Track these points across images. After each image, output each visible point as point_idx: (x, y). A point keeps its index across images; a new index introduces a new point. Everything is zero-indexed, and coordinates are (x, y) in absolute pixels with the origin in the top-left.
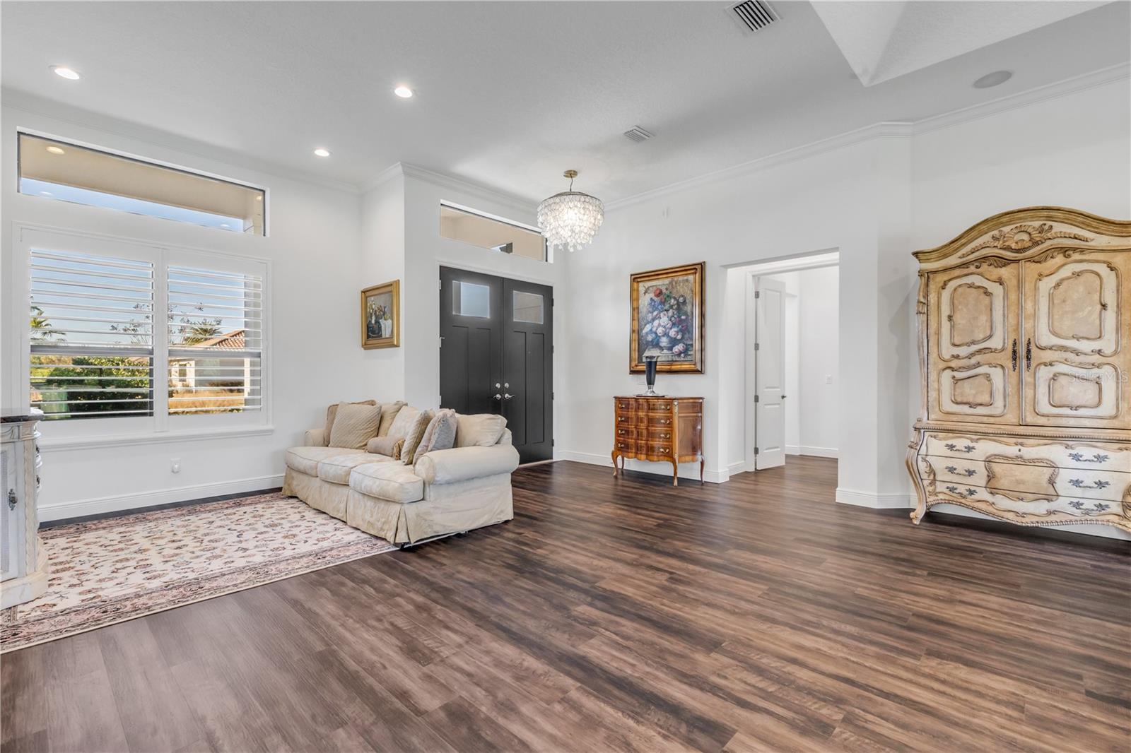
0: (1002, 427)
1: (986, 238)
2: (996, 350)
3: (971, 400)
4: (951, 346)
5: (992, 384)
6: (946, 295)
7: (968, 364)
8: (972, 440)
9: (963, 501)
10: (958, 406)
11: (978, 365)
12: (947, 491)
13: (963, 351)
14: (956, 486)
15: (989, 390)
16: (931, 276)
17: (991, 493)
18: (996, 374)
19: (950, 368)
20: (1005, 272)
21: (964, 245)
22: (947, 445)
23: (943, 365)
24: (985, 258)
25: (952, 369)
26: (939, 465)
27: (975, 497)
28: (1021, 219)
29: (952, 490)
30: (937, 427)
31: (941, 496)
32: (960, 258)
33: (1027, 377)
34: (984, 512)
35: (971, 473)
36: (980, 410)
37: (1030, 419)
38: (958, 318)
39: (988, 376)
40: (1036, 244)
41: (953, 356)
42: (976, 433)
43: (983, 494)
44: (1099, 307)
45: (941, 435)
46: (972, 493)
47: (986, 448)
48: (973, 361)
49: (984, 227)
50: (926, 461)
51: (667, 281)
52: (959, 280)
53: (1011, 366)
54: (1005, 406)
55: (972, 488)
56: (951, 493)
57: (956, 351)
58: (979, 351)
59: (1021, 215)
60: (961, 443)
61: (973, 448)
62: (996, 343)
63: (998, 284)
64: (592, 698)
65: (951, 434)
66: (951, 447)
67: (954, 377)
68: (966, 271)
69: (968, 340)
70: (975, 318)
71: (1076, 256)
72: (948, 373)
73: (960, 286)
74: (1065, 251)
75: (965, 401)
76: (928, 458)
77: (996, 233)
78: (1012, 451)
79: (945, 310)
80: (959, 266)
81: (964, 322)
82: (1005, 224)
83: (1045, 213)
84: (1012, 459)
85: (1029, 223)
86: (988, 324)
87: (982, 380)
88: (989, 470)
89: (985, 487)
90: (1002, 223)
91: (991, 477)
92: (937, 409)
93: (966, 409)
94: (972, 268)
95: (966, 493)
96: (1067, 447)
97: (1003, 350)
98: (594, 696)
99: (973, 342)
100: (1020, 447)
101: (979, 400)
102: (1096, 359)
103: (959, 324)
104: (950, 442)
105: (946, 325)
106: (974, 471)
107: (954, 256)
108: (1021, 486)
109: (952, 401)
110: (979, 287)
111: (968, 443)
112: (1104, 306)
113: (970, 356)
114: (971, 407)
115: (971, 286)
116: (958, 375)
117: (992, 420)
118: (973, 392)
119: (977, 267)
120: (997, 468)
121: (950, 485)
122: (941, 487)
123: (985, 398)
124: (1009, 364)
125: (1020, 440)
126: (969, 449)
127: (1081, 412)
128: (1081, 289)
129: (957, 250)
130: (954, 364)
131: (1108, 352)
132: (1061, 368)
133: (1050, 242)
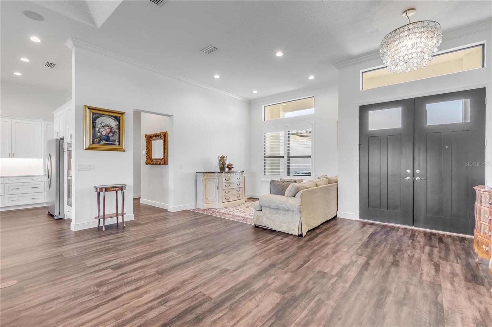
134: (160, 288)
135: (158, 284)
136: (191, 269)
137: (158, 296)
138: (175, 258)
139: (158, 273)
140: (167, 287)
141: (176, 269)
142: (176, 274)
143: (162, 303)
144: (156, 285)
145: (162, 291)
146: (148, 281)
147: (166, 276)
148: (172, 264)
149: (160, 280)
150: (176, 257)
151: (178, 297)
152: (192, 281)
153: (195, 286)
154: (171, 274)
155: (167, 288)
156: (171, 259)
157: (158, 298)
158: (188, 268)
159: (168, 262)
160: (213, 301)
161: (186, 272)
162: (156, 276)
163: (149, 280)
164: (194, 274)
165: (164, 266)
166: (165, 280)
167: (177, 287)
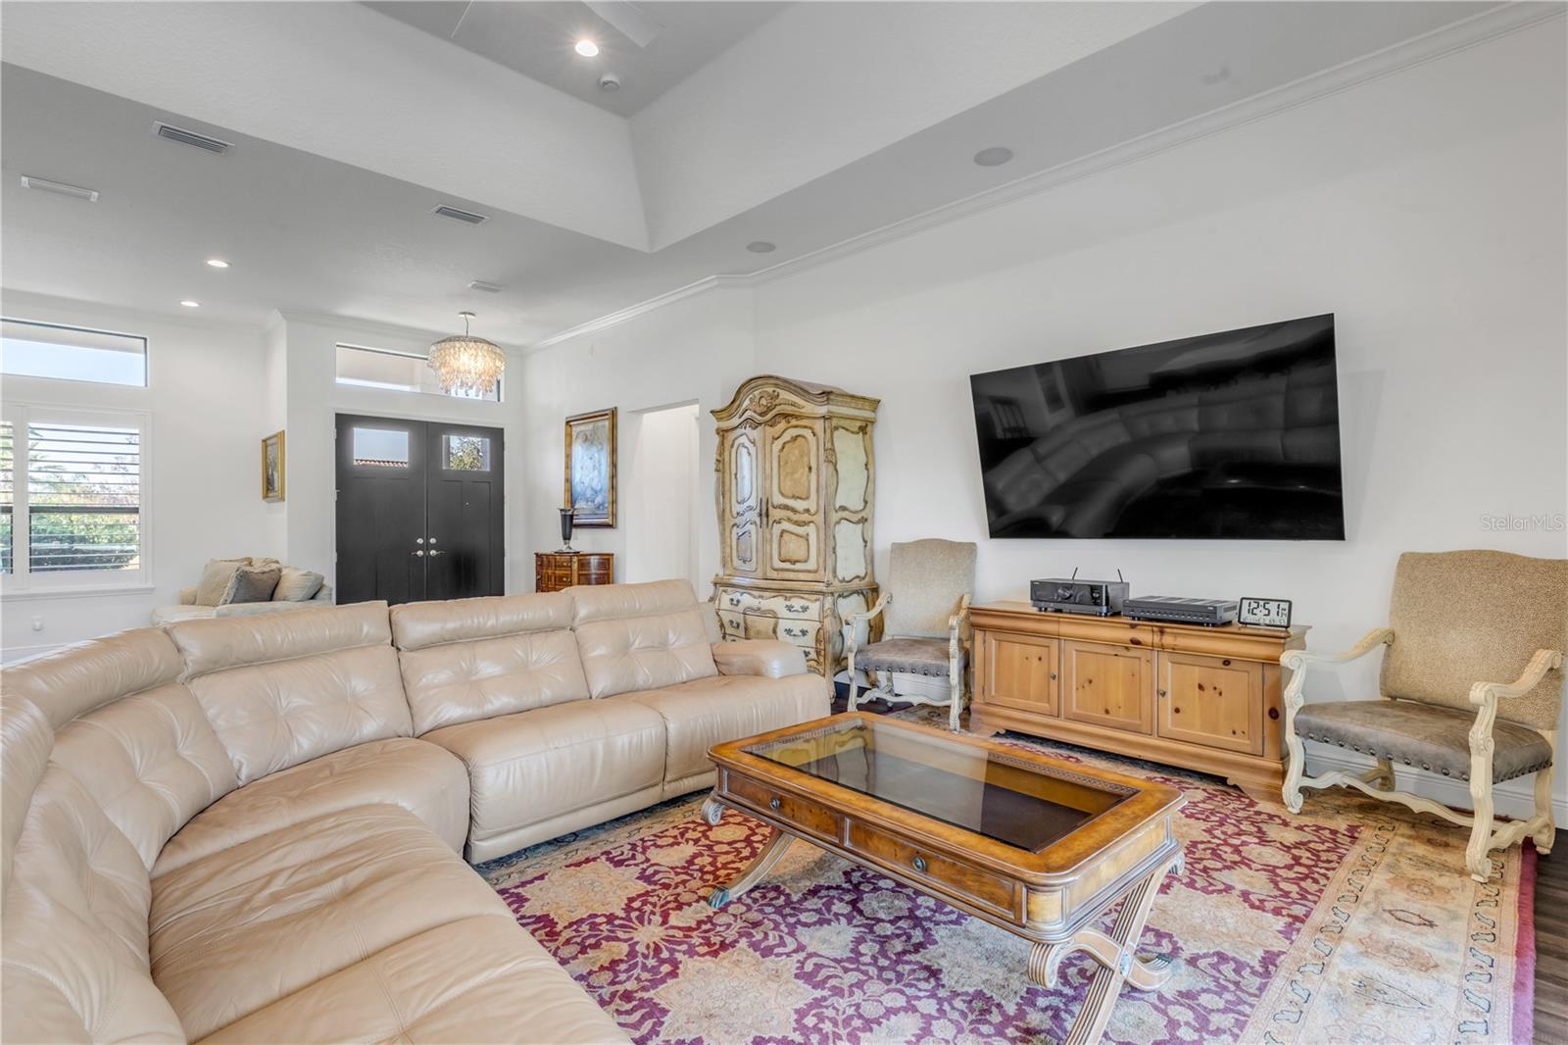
1: (748, 401)
2: (752, 508)
3: (744, 555)
4: (736, 503)
5: (751, 541)
6: (733, 453)
8: (741, 594)
10: (739, 562)
11: (746, 521)
13: (741, 508)
15: (750, 546)
18: (753, 530)
19: (735, 524)
20: (756, 433)
22: (730, 600)
23: (732, 522)
24: (747, 420)
25: (737, 525)
26: (726, 618)
28: (762, 385)
33: (767, 534)
36: (747, 566)
38: (739, 476)
39: (750, 533)
40: (770, 409)
41: (737, 513)
42: (742, 587)
44: (807, 469)
47: (745, 601)
48: (745, 518)
50: (718, 615)
51: (590, 426)
52: (739, 439)
53: (759, 523)
54: (757, 561)
57: (738, 508)
58: (747, 508)
59: (760, 382)
60: (736, 597)
61: (740, 601)
62: (753, 501)
63: (753, 446)
65: (733, 589)
66: (732, 601)
67: (738, 534)
68: (741, 431)
69: (743, 498)
70: (745, 477)
71: (794, 422)
72: (735, 529)
74: (786, 416)
76: (720, 613)
77: (751, 396)
79: (734, 468)
80: (738, 426)
82: (755, 389)
83: (772, 381)
84: (755, 610)
85: (765, 390)
86: (750, 483)
87: (748, 536)
88: (745, 622)
90: (752, 387)
91: (746, 628)
92: (730, 565)
93: (742, 564)
94: (743, 429)
96: (786, 598)
97: (756, 507)
99: (745, 500)
100: (760, 600)
101: (747, 556)
102: (805, 517)
103: (739, 482)
104: (732, 596)
105: (734, 483)
106: (739, 623)
109: (737, 557)
110: (746, 447)
111: (739, 597)
112: (810, 468)
113: (743, 514)
114: (744, 562)
115: (743, 446)
116: (739, 532)
117: (752, 575)
118: (744, 547)
119: (745, 428)
120: (749, 618)
124: (758, 521)
125: (762, 593)
126: (738, 603)
127: (798, 566)
128: (797, 452)
130: (738, 521)
131: (813, 511)
132: (786, 525)
133: (778, 408)
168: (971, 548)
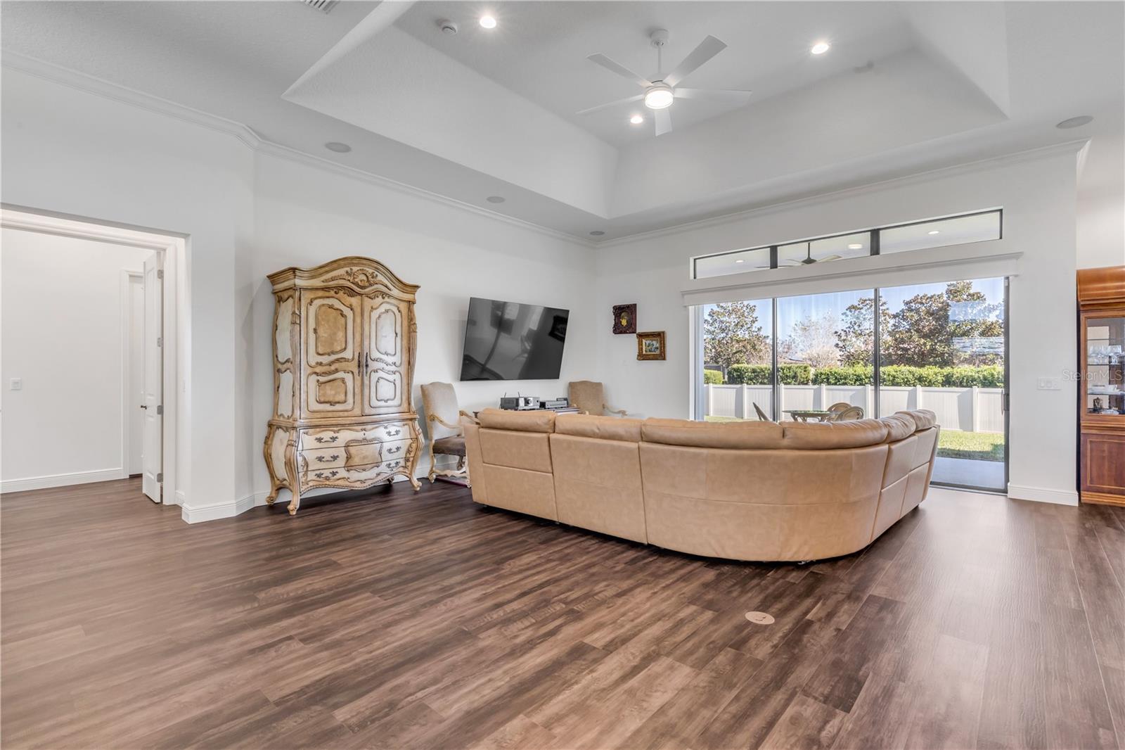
0: (353, 418)
1: (342, 272)
2: (348, 359)
3: (331, 399)
4: (315, 355)
5: (346, 386)
6: (312, 310)
7: (329, 370)
8: (335, 432)
9: (327, 483)
10: (320, 405)
11: (337, 371)
12: (315, 478)
13: (326, 359)
14: (322, 472)
15: (344, 391)
16: (302, 292)
17: (348, 471)
18: (348, 377)
19: (316, 373)
20: (355, 301)
21: (327, 272)
22: (316, 439)
23: (310, 370)
24: (343, 287)
25: (317, 374)
26: (311, 456)
27: (338, 476)
28: (363, 264)
29: (319, 476)
30: (309, 424)
31: (311, 484)
32: (323, 282)
33: (366, 379)
34: (342, 487)
35: (335, 458)
36: (338, 407)
37: (368, 411)
38: (321, 331)
39: (343, 380)
40: (371, 285)
41: (317, 363)
42: (337, 425)
43: (342, 473)
44: (395, 334)
45: (311, 431)
46: (334, 474)
47: (345, 436)
48: (333, 368)
49: (342, 263)
50: (302, 456)
52: (321, 300)
53: (357, 372)
54: (354, 402)
55: (335, 470)
56: (318, 479)
57: (320, 359)
58: (338, 360)
59: (364, 262)
60: (327, 435)
61: (336, 438)
62: (348, 354)
63: (349, 309)
64: (544, 707)
65: (318, 430)
66: (320, 440)
67: (318, 381)
68: (327, 294)
69: (329, 351)
70: (335, 334)
71: (386, 299)
72: (314, 378)
73: (323, 305)
74: (382, 294)
75: (327, 400)
76: (303, 453)
77: (348, 269)
78: (360, 435)
79: (312, 324)
80: (323, 289)
81: (326, 335)
82: (355, 265)
83: (375, 265)
84: (361, 441)
85: (368, 269)
86: (344, 340)
87: (339, 383)
88: (347, 452)
89: (344, 467)
90: (353, 263)
91: (349, 458)
92: (306, 409)
93: (327, 407)
94: (332, 293)
95: (330, 475)
96: (386, 428)
97: (353, 359)
98: (542, 704)
99: (333, 353)
100: (364, 432)
101: (337, 399)
102: (394, 368)
103: (323, 337)
104: (318, 436)
105: (312, 336)
106: (337, 457)
107: (318, 279)
108: (365, 460)
109: (317, 401)
110: (337, 309)
111: (332, 434)
112: (397, 334)
113: (330, 364)
114: (331, 405)
115: (331, 307)
116: (322, 379)
117: (346, 414)
118: (333, 392)
119: (336, 293)
120: (352, 450)
121: (318, 472)
122: (311, 476)
123: (341, 397)
124: (356, 371)
125: (364, 427)
126: (334, 439)
127: (389, 403)
128: (388, 321)
129: (321, 275)
130: (318, 369)
131: (398, 364)
132: (381, 374)
133: (376, 286)
134: (458, 606)
135: (463, 612)
136: (393, 642)
137: (458, 596)
138: (435, 681)
139: (470, 634)
140: (444, 607)
141: (430, 645)
142: (430, 630)
143: (447, 589)
144: (466, 610)
145: (452, 601)
146: (485, 617)
147: (451, 628)
148: (442, 661)
149: (462, 619)
150: (433, 688)
151: (425, 594)
152: (396, 617)
153: (392, 609)
154: (441, 632)
155: (445, 605)
156: (447, 681)
157: (456, 593)
158: (401, 645)
159: (452, 668)
160: (371, 590)
161: (407, 635)
162: (474, 628)
163: (484, 621)
164: (389, 630)
165: (462, 653)
166: (451, 619)
167: (426, 607)
168: (449, 387)
